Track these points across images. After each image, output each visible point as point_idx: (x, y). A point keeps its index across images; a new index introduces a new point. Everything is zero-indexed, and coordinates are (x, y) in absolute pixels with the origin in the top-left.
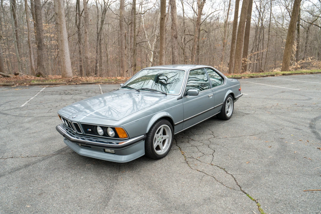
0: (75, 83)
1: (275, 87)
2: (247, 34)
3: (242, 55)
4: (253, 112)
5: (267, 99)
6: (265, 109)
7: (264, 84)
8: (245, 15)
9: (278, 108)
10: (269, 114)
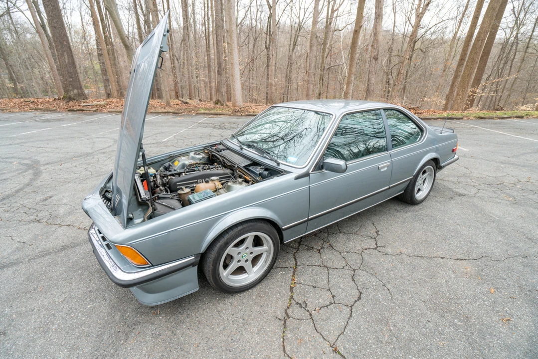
0: (240, 113)
1: (523, 140)
2: (487, 53)
3: (471, 82)
4: (474, 191)
5: (506, 163)
6: (499, 186)
7: (502, 131)
8: (490, 21)
9: (530, 187)
10: (508, 203)
